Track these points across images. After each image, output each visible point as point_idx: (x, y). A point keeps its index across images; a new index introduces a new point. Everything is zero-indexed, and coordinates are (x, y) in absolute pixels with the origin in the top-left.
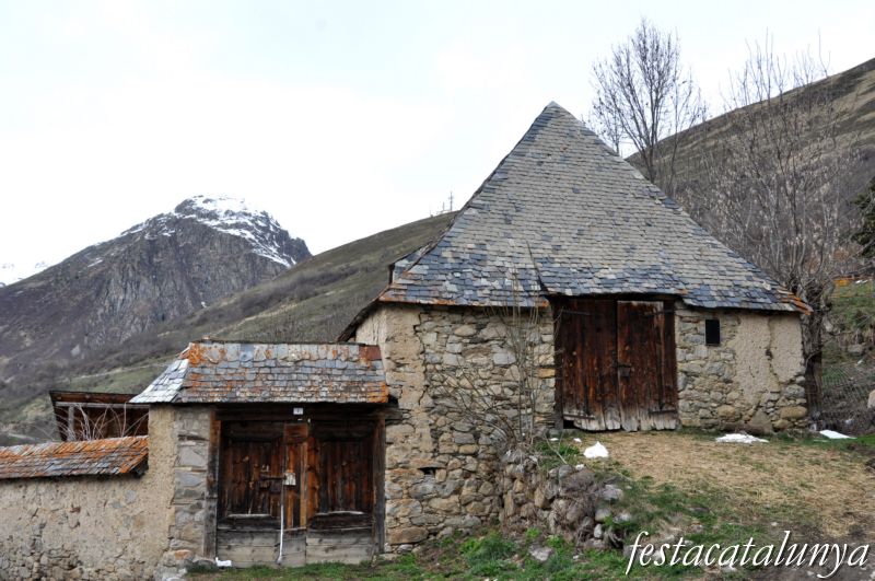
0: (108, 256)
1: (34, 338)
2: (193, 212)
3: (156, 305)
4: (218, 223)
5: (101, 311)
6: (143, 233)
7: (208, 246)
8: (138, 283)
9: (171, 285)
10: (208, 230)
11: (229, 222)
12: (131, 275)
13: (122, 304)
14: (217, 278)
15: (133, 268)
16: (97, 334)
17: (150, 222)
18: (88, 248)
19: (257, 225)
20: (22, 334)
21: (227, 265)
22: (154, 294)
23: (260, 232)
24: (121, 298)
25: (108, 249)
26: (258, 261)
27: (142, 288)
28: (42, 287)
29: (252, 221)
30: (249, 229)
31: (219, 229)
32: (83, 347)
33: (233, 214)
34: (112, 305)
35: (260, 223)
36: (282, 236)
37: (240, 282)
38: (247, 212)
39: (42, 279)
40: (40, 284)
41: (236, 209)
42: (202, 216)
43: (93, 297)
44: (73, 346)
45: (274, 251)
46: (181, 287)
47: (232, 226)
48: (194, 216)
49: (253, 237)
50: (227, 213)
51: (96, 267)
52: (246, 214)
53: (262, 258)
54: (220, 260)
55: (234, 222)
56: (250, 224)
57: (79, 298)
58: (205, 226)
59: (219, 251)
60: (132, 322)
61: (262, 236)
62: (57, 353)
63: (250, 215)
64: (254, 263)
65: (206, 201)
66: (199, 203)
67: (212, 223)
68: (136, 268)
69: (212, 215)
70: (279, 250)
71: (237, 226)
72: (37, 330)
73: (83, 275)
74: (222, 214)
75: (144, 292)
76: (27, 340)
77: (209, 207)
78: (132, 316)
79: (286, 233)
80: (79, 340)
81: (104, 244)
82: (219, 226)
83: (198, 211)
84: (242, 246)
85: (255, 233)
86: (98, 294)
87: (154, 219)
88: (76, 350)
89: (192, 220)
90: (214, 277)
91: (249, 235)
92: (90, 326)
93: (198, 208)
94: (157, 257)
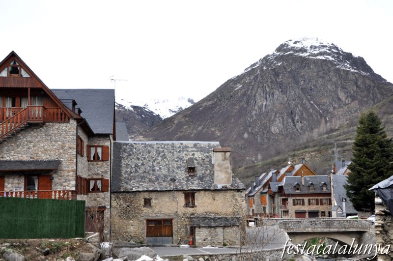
0: (245, 83)
1: (220, 131)
2: (289, 50)
3: (286, 105)
4: (308, 54)
5: (254, 112)
6: (261, 68)
7: (306, 68)
8: (273, 94)
9: (293, 93)
10: (304, 59)
11: (316, 52)
12: (268, 90)
13: (266, 107)
14: (318, 86)
15: (268, 86)
16: (256, 125)
17: (262, 60)
18: (228, 81)
19: (332, 52)
20: (213, 129)
21: (323, 78)
22: (284, 100)
23: (336, 55)
24: (264, 103)
25: (242, 79)
26: (342, 73)
27: (276, 96)
28: (212, 104)
29: (329, 50)
30: (329, 54)
31: (311, 57)
32: (249, 133)
33: (316, 47)
34: (260, 108)
35: (334, 51)
36: (348, 57)
37: (334, 87)
38: (324, 44)
39: (210, 100)
40: (210, 103)
41: (317, 44)
42: (297, 51)
43: (246, 106)
44: (244, 134)
45: (348, 66)
46: (299, 93)
47: (318, 55)
48: (291, 52)
49: (333, 59)
50: (311, 47)
51: (240, 89)
52: (324, 46)
53: (344, 70)
54: (317, 75)
55: (318, 52)
56: (328, 51)
57: (237, 107)
58: (301, 56)
59: (315, 70)
60: (275, 117)
61: (338, 57)
62: (236, 138)
63: (326, 46)
64: (339, 74)
65: (295, 43)
66: (292, 45)
67: (305, 55)
68: (270, 86)
69: (303, 50)
70: (350, 65)
71: (321, 54)
72: (220, 126)
73: (234, 94)
74: (308, 48)
75: (277, 99)
76: (217, 132)
77: (299, 46)
78: (274, 114)
79: (351, 54)
80: (246, 130)
81: (238, 76)
82: (309, 56)
83: (292, 49)
84: (330, 66)
85: (333, 57)
86: (248, 103)
87: (264, 58)
88: (246, 135)
89: (291, 55)
90: (315, 86)
91: (331, 58)
92: (249, 122)
93: (292, 47)
94: (279, 78)
